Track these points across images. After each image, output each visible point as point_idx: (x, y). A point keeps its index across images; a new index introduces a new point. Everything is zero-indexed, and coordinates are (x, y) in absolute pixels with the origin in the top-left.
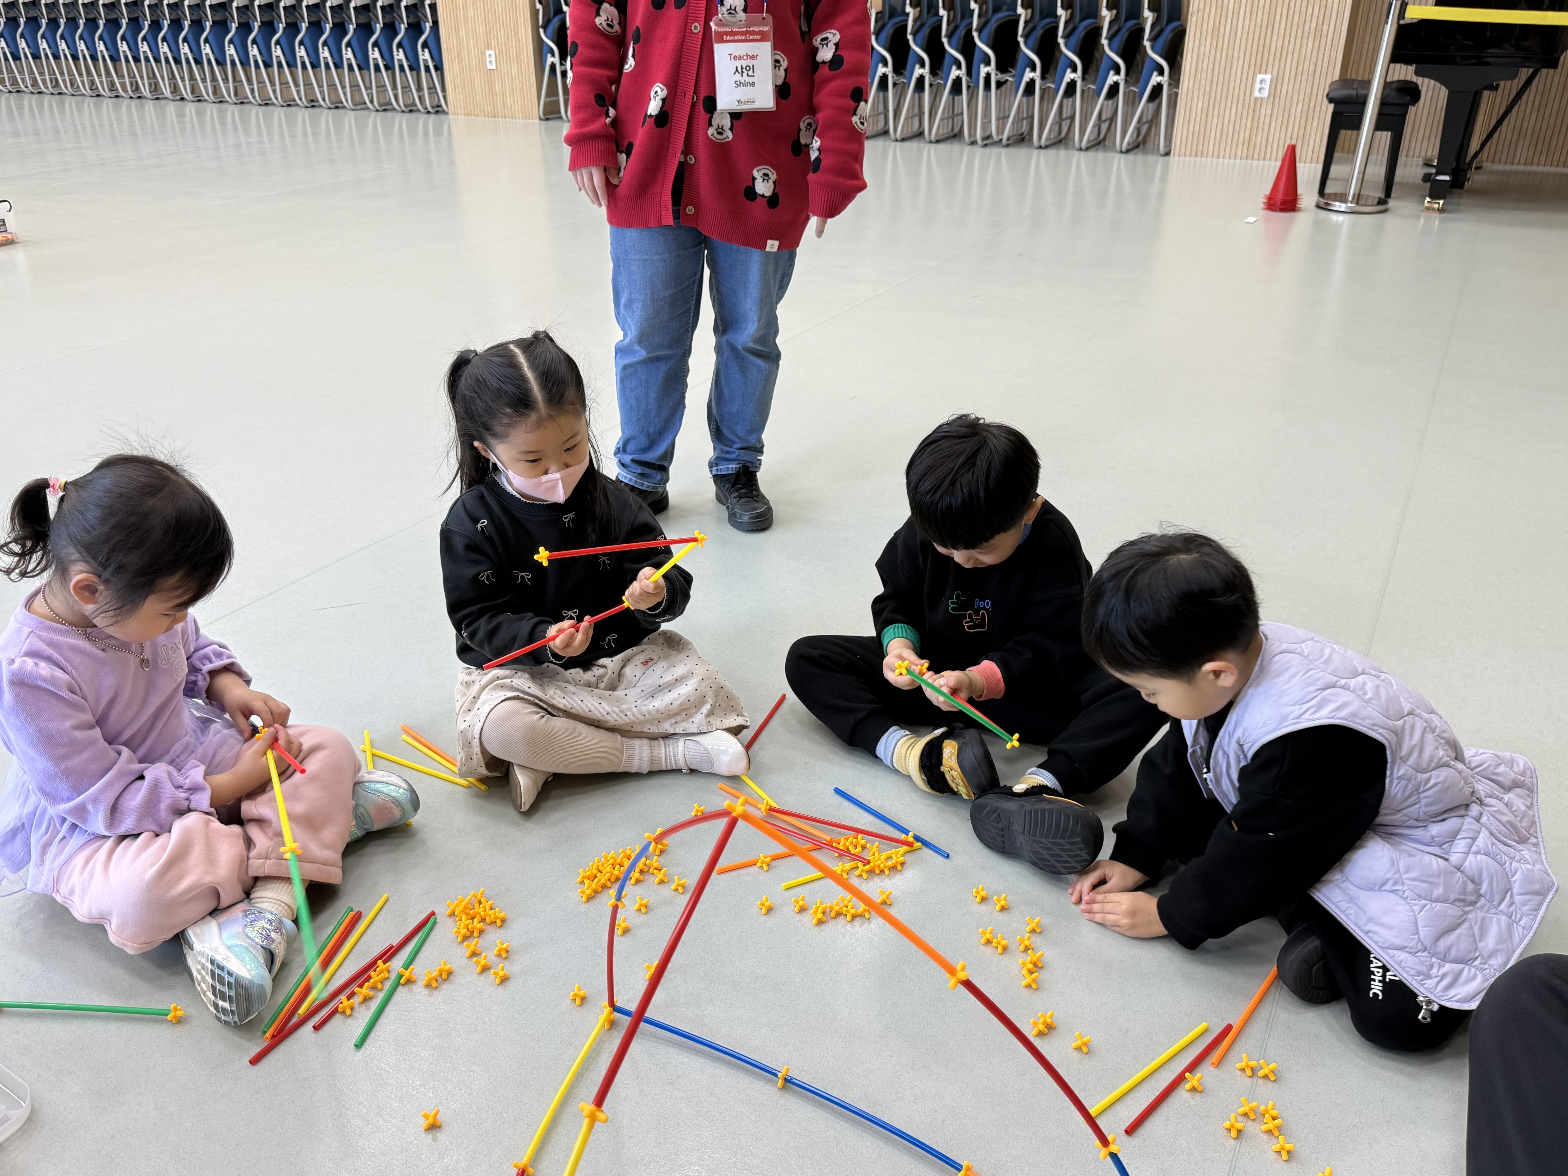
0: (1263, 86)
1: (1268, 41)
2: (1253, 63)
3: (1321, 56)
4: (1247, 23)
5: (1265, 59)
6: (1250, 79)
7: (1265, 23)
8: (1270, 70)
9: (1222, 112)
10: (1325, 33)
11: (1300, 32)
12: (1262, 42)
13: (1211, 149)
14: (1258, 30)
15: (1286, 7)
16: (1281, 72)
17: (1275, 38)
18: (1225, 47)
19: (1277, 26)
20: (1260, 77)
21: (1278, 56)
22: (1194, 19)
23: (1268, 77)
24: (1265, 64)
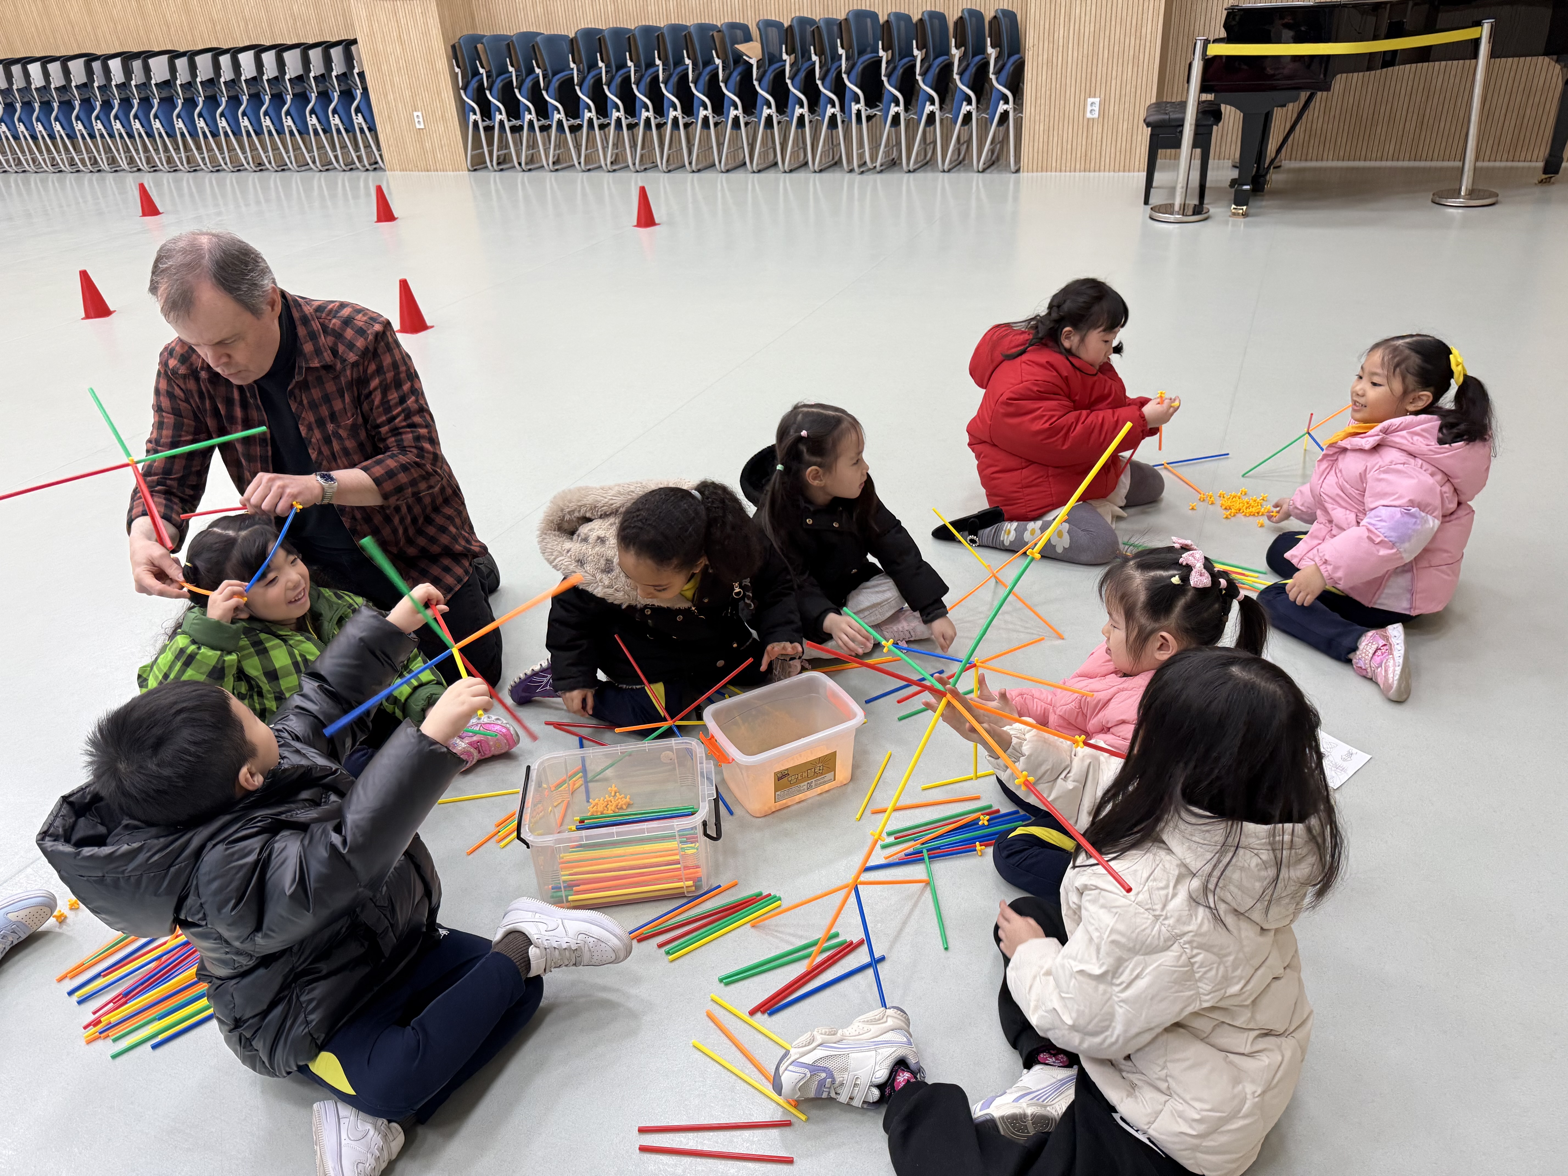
0: (1094, 108)
1: (1094, 70)
2: (1083, 88)
3: (1140, 80)
4: (1075, 53)
5: (1093, 85)
6: (1082, 102)
7: (1091, 53)
8: (1098, 94)
9: (1060, 132)
10: (1141, 60)
11: (1120, 61)
12: (1089, 70)
13: (1054, 164)
14: (1085, 59)
15: (1107, 39)
16: (1107, 96)
17: (1100, 66)
18: (1059, 76)
19: (1101, 55)
20: (1090, 100)
21: (1104, 82)
22: (1031, 53)
23: (1097, 100)
24: (1093, 89)
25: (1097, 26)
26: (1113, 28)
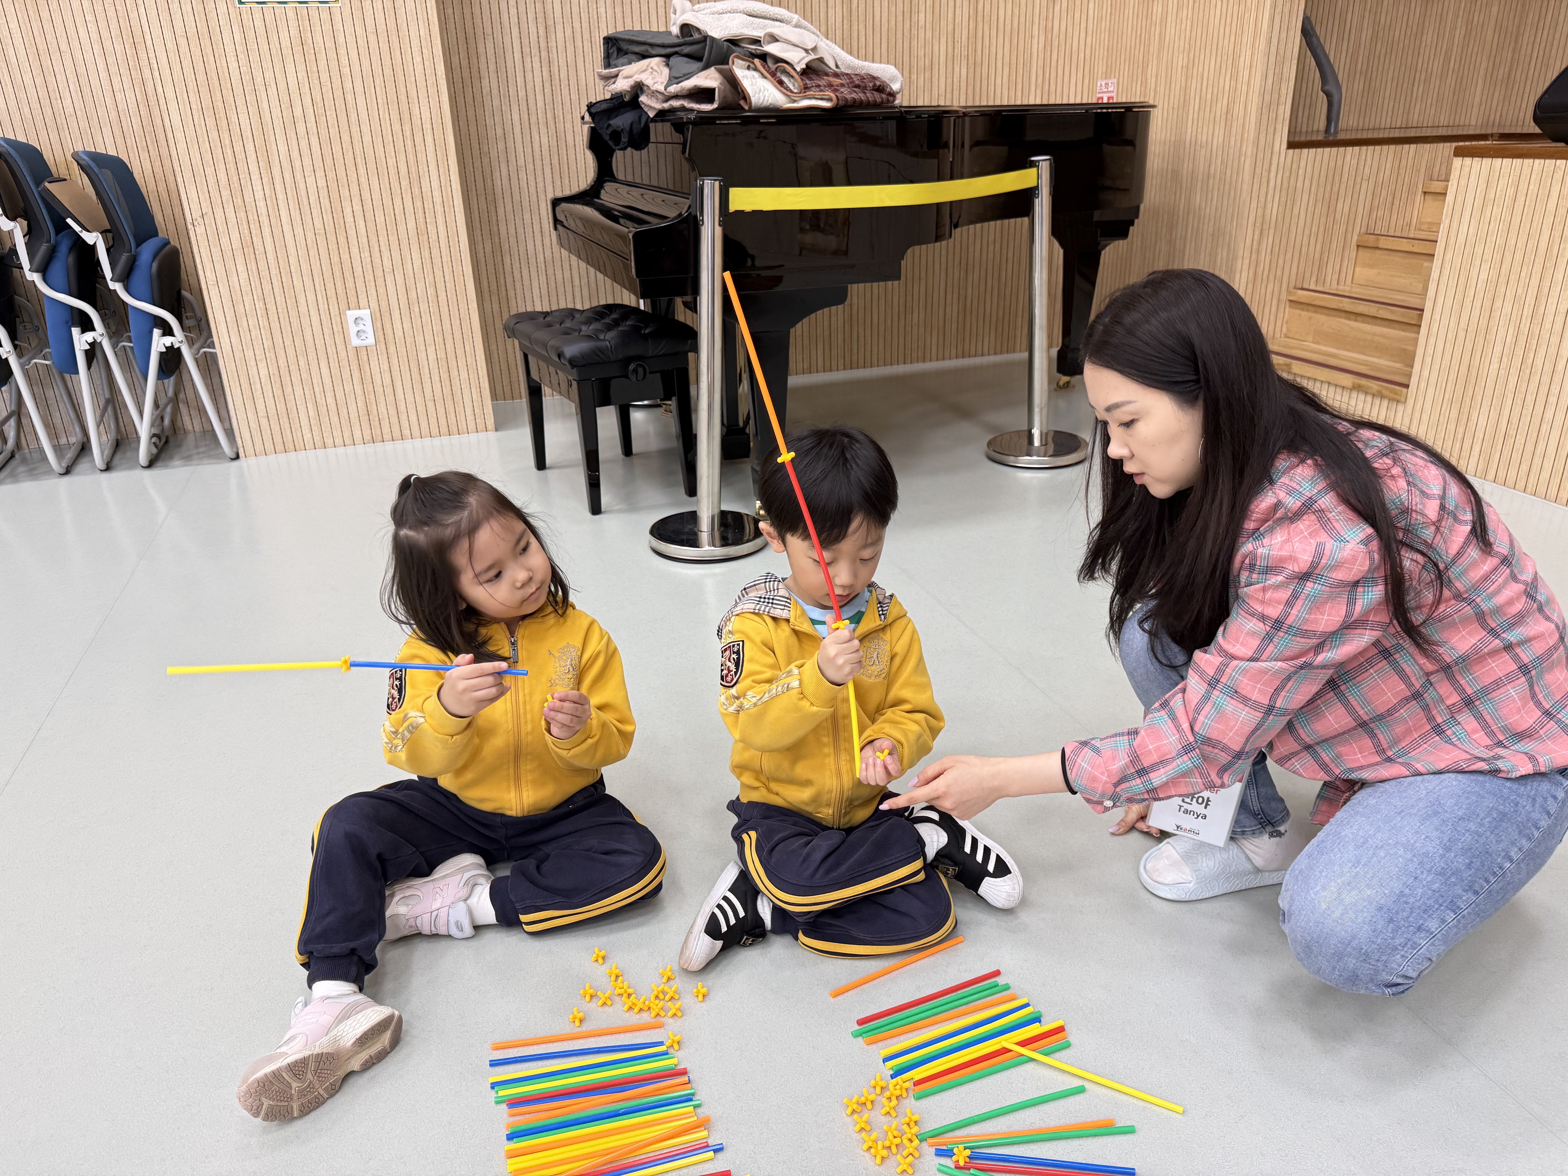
0: (361, 327)
1: (345, 256)
2: (331, 292)
3: (439, 274)
4: (299, 230)
5: (350, 284)
6: (336, 320)
7: (330, 228)
8: (363, 301)
10: (433, 237)
11: (393, 239)
12: (335, 259)
13: (308, 437)
14: (321, 240)
15: (356, 200)
16: (384, 304)
17: (355, 250)
18: (274, 272)
19: (352, 233)
20: (351, 314)
21: (369, 277)
22: (200, 230)
23: (365, 313)
24: (351, 293)
25: (331, 175)
26: (363, 180)
